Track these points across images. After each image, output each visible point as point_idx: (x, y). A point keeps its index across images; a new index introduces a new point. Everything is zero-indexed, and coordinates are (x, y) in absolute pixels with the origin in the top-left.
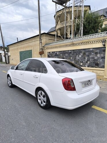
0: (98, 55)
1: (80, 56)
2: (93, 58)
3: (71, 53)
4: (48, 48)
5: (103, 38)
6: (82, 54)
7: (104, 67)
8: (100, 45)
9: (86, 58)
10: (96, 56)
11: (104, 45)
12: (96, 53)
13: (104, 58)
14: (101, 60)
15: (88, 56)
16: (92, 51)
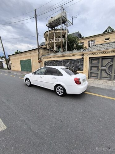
0: (79, 63)
1: (68, 64)
2: (76, 65)
3: (62, 61)
4: (45, 58)
5: (82, 53)
6: (69, 63)
7: (83, 70)
8: (80, 57)
9: (72, 65)
10: (78, 64)
11: (83, 57)
12: (78, 62)
13: (83, 65)
14: (81, 66)
15: (73, 64)
16: (76, 61)
